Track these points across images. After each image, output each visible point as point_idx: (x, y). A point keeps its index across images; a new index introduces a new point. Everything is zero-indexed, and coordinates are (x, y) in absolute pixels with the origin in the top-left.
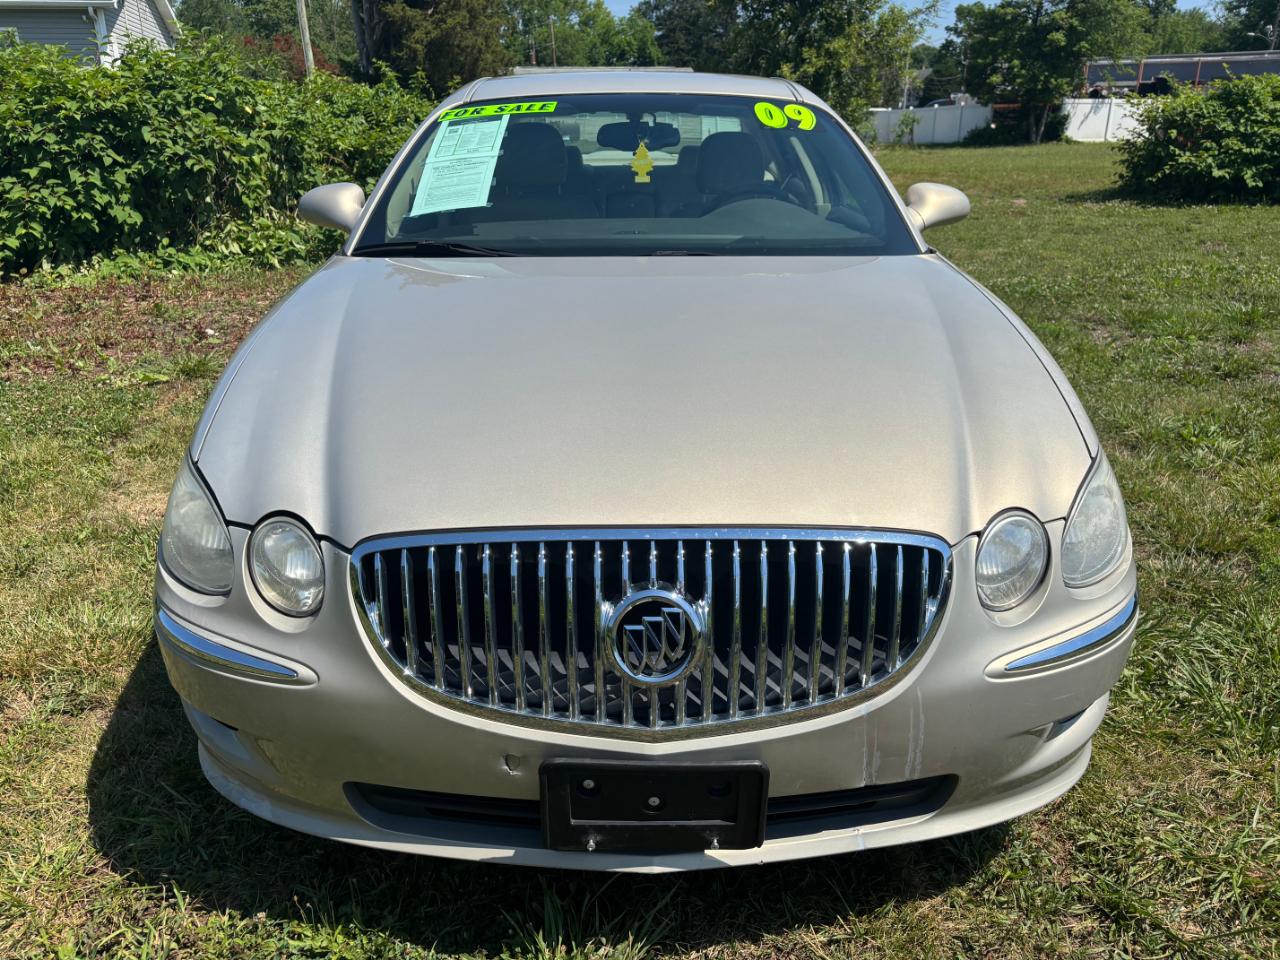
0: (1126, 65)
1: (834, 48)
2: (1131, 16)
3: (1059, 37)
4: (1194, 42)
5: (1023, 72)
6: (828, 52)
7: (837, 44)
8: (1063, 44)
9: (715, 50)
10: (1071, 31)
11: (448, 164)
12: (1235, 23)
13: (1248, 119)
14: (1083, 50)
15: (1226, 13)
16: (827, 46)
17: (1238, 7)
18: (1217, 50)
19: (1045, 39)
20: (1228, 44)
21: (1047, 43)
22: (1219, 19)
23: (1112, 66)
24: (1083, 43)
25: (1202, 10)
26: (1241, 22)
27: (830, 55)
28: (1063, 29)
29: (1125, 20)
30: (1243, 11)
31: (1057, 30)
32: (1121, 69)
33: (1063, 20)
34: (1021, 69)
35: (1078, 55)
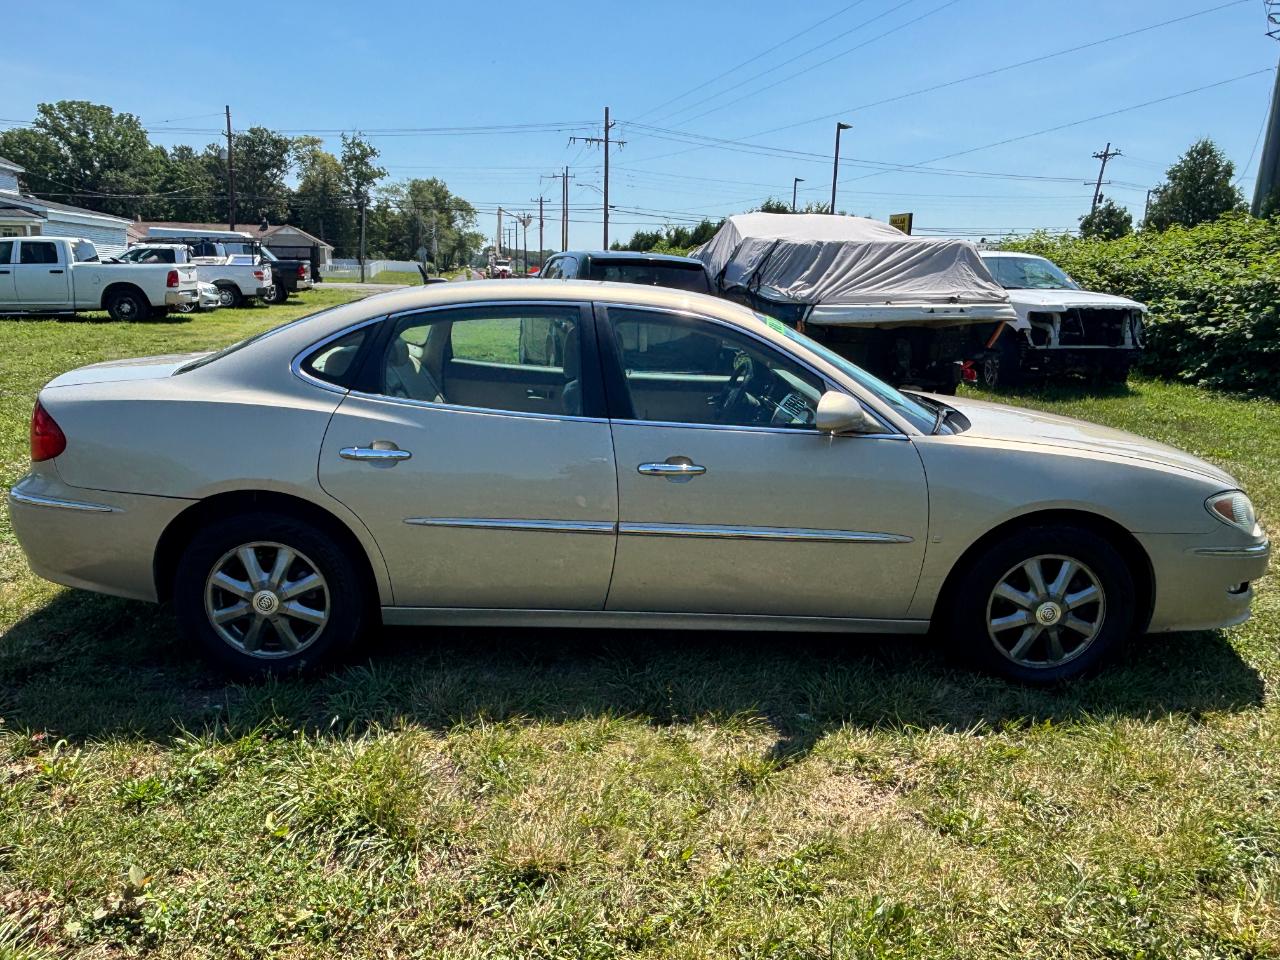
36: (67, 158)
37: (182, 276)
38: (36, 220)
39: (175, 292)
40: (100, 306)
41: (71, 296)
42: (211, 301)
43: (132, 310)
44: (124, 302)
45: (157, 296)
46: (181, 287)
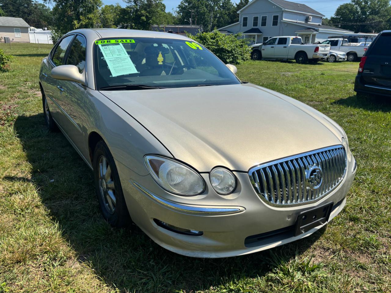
0: (162, 27)
1: (91, 17)
2: (161, 14)
3: (144, 18)
4: (172, 21)
5: (136, 27)
6: (88, 18)
7: (90, 16)
8: (145, 20)
9: (26, 12)
10: (147, 17)
11: (114, 59)
12: (180, 17)
13: (207, 44)
14: (151, 22)
15: (177, 14)
16: (88, 16)
17: (180, 13)
18: (177, 24)
19: (140, 19)
20: (179, 22)
21: (141, 20)
22: (176, 16)
23: (158, 27)
24: (151, 20)
25: (171, 13)
26: (181, 17)
27: (90, 19)
28: (144, 16)
29: (160, 15)
30: (181, 14)
31: (143, 16)
32: (160, 28)
33: (144, 13)
34: (135, 26)
35: (149, 24)
36: (359, 12)
37: (320, 49)
38: (314, 32)
39: (316, 54)
40: (294, 58)
41: (287, 55)
42: (341, 59)
43: (302, 60)
44: (300, 57)
45: (310, 56)
46: (319, 52)
